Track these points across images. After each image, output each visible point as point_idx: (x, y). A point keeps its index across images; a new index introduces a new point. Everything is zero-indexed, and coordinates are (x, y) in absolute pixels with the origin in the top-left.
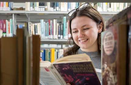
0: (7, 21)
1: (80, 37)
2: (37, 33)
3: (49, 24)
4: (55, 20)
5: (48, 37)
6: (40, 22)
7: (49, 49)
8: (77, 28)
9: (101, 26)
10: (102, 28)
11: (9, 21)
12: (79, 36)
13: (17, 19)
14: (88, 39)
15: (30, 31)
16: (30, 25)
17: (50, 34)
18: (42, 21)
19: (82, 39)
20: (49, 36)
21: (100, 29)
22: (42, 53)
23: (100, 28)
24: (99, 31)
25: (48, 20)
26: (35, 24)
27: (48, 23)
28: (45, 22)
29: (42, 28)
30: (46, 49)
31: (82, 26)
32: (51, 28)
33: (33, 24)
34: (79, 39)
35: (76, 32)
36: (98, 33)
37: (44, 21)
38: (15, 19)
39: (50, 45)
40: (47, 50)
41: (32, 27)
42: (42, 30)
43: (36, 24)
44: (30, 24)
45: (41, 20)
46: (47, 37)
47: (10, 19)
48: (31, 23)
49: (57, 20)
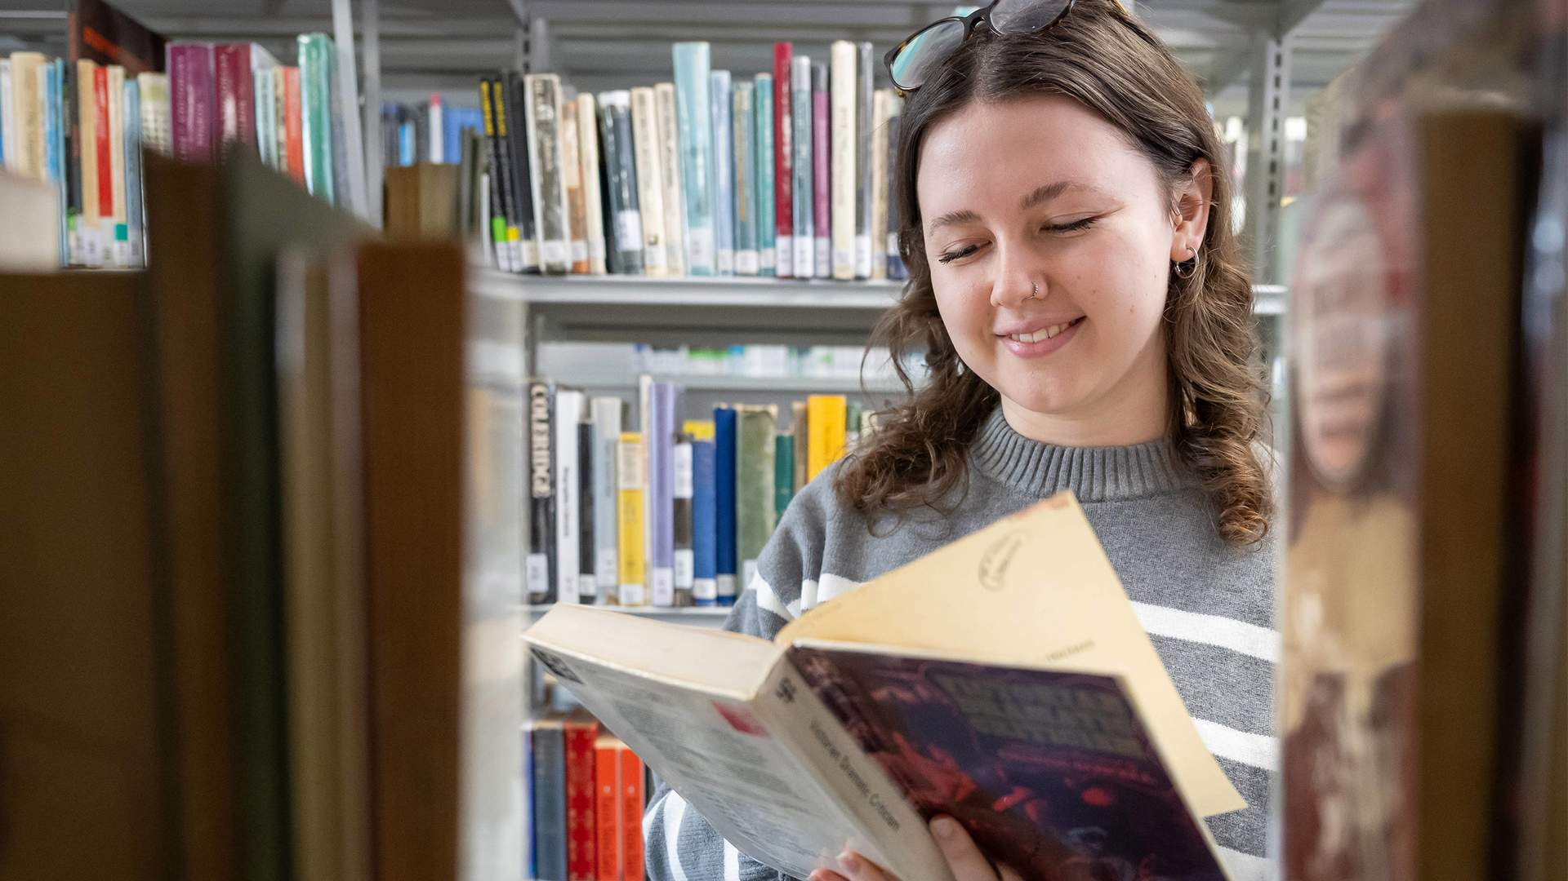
0: (258, 56)
1: (1009, 302)
2: (636, 205)
3: (782, 103)
4: (844, 53)
5: (768, 258)
6: (664, 72)
7: (773, 410)
8: (977, 209)
9: (1196, 193)
10: (1201, 216)
11: (289, 60)
12: (997, 293)
13: (384, 38)
14: (1080, 320)
15: (550, 178)
16: (546, 112)
17: (785, 222)
18: (694, 58)
19: (1030, 316)
20: (782, 242)
21: (1190, 225)
22: (697, 447)
23: (1189, 217)
24: (1176, 241)
25: (767, 53)
26: (606, 99)
27: (765, 78)
28: (724, 77)
29: (694, 152)
30: (739, 408)
31: (1029, 190)
32: (804, 150)
33: (587, 102)
34: (1006, 320)
35: (977, 248)
36: (1173, 263)
37: (716, 65)
38: (358, 38)
39: (819, 352)
40: (751, 416)
41: (567, 133)
42: (688, 173)
43: (619, 99)
44: (547, 94)
45: (678, 49)
46: (750, 261)
47: (304, 40)
48: (559, 91)
49: (868, 47)
